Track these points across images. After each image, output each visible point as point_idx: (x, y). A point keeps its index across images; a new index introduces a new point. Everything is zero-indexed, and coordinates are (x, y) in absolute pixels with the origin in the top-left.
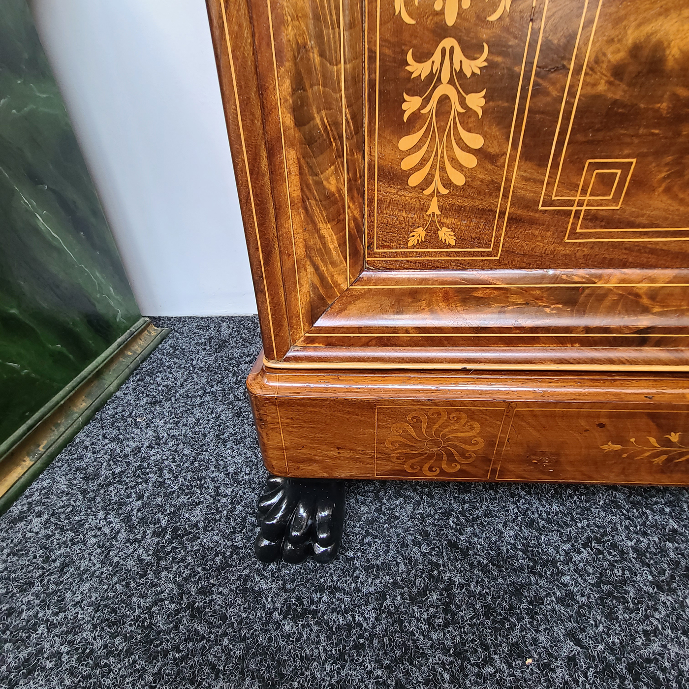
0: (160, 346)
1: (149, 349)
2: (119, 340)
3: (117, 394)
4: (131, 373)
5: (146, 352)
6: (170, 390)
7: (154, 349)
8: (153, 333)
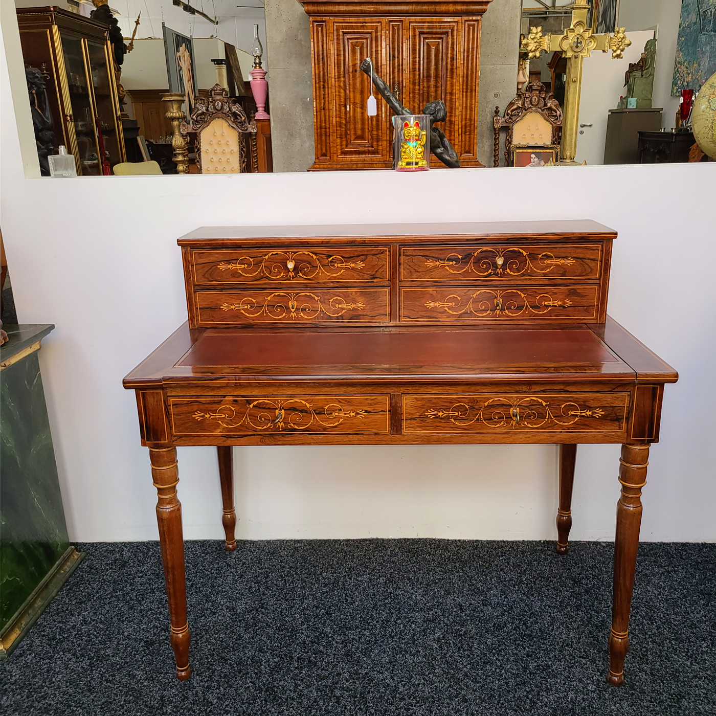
0: (80, 566)
1: (73, 569)
2: (57, 563)
3: (56, 597)
4: (64, 585)
5: (71, 571)
6: (90, 595)
7: (77, 568)
8: (76, 557)
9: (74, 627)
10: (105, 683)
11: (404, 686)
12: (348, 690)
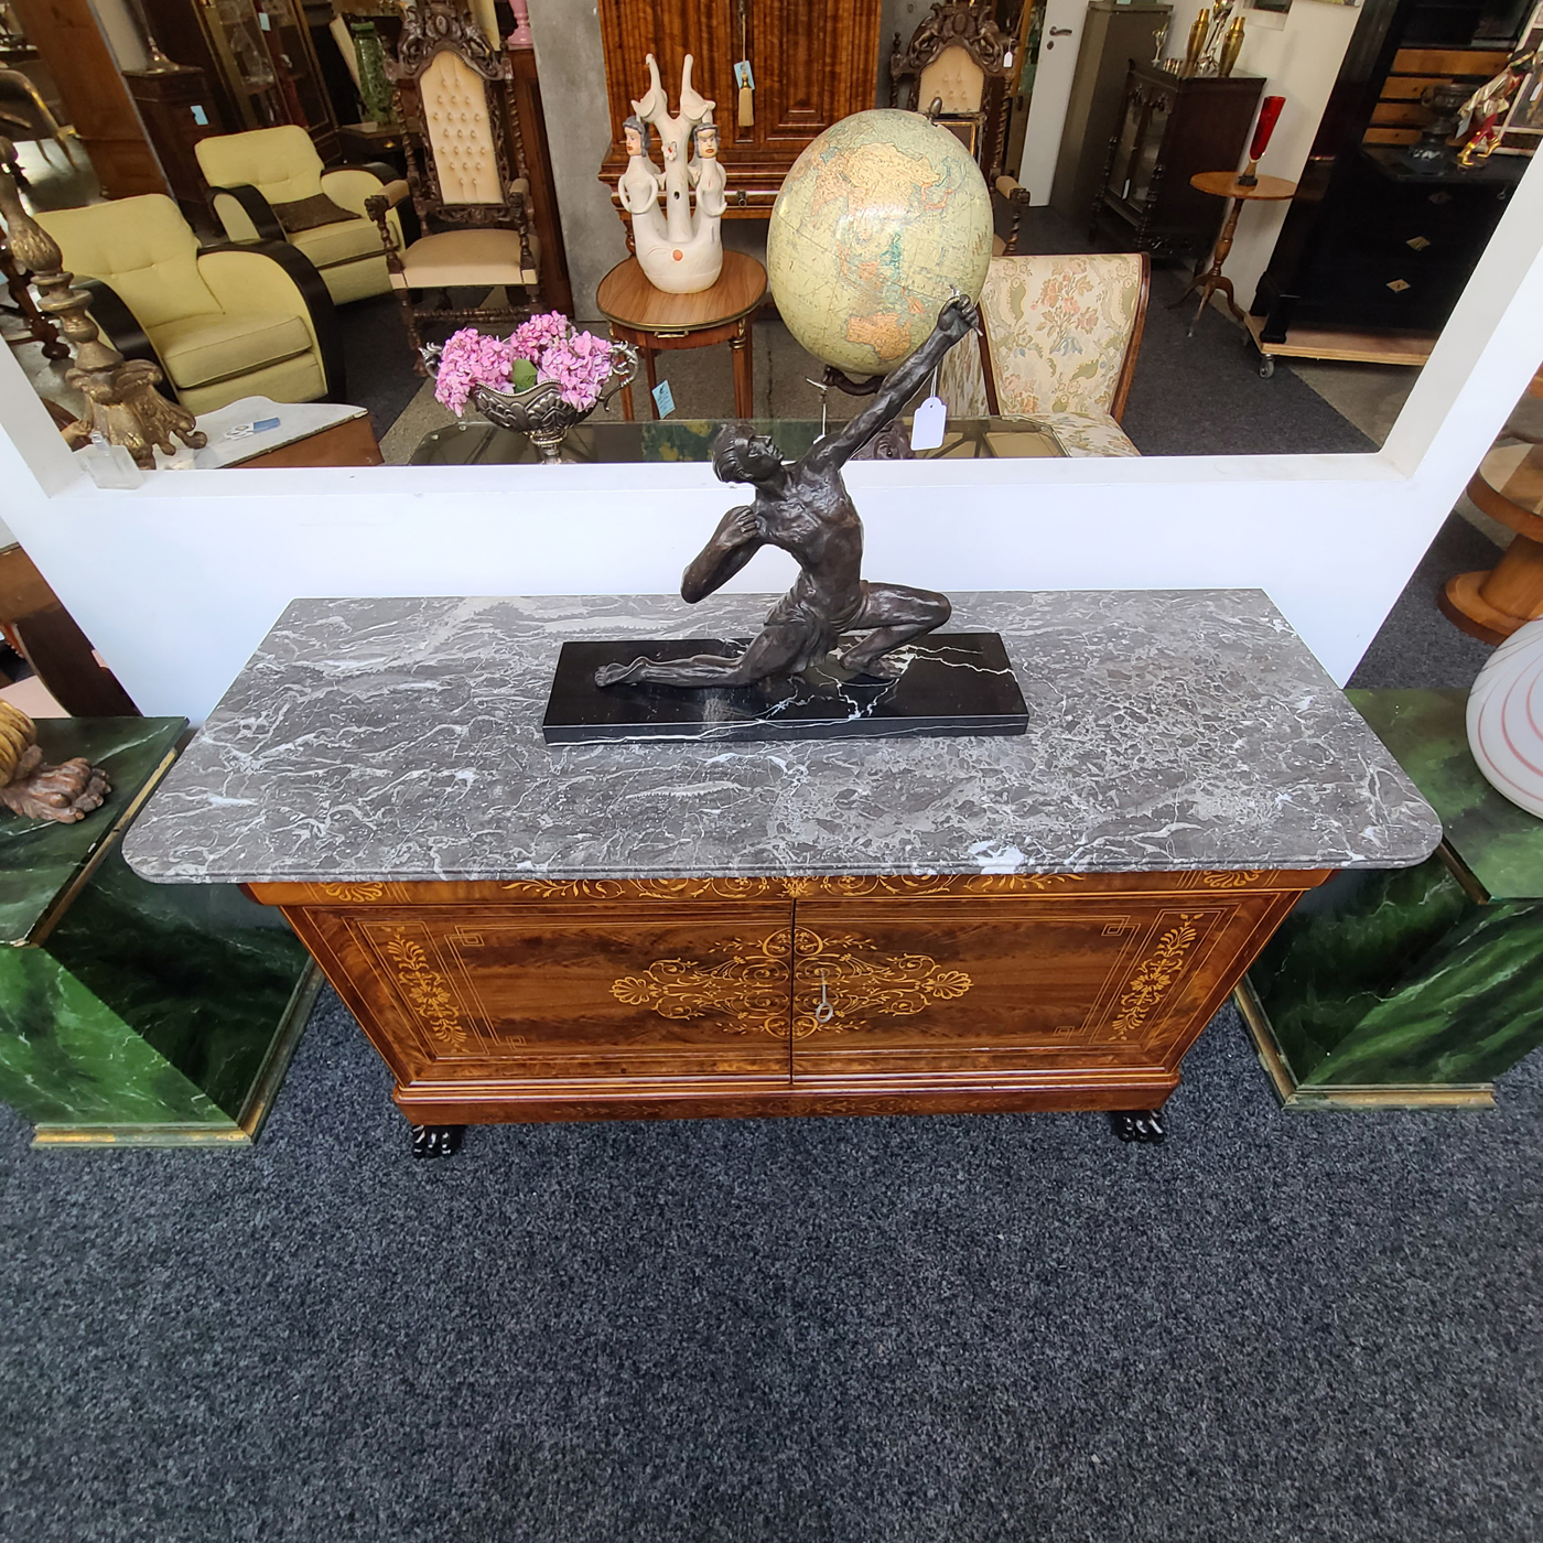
2: (298, 985)
3: (305, 1034)
9: (333, 1088)
10: (378, 1187)
11: (740, 1186)
12: (674, 1193)
